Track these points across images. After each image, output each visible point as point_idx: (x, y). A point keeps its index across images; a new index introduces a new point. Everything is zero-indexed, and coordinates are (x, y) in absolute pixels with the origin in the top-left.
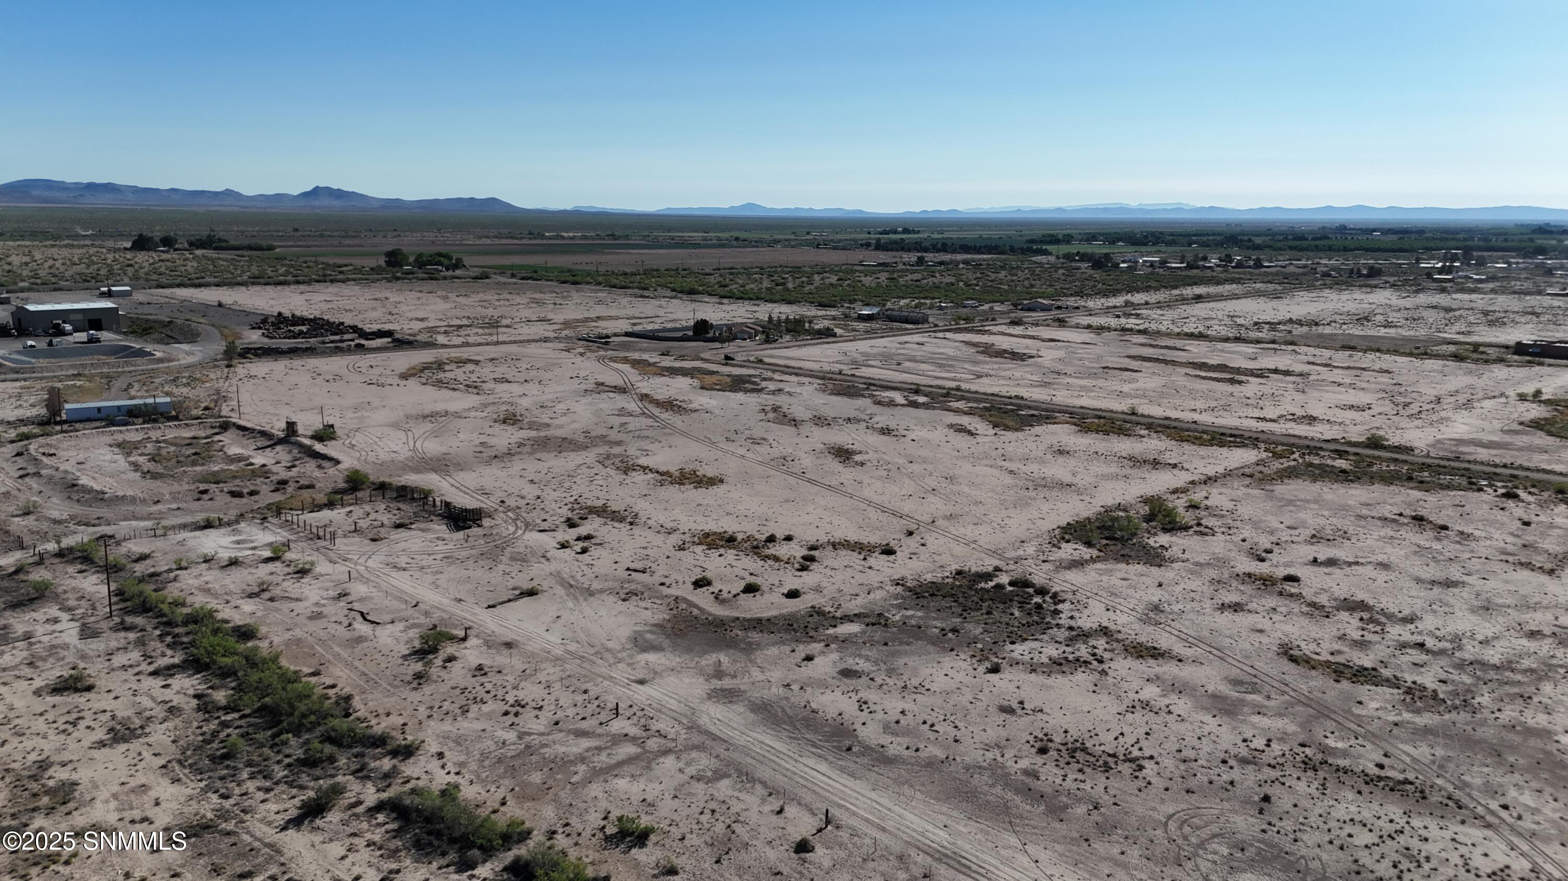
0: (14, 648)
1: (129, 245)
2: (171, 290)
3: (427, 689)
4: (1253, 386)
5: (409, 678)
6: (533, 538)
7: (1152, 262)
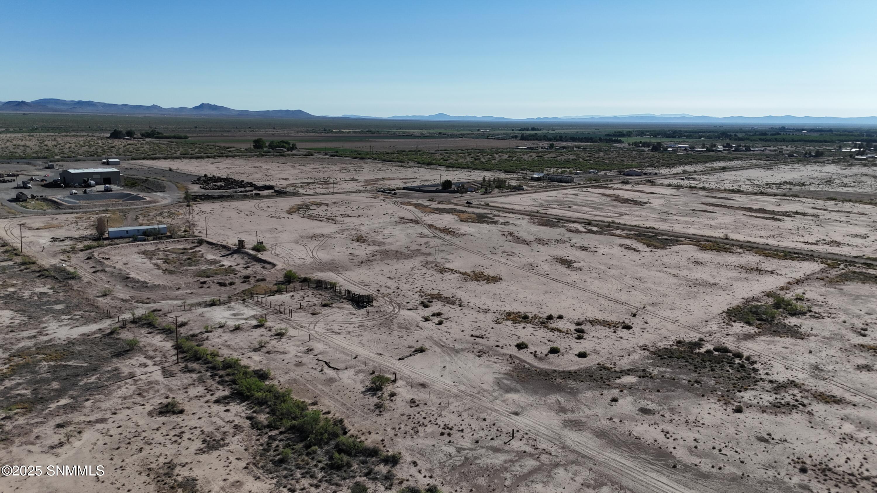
0: (126, 383)
1: (108, 135)
2: (140, 161)
3: (387, 415)
4: (788, 223)
5: (373, 408)
6: (405, 313)
7: (685, 148)
